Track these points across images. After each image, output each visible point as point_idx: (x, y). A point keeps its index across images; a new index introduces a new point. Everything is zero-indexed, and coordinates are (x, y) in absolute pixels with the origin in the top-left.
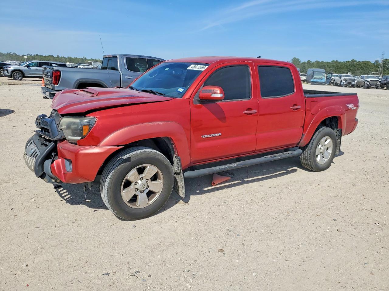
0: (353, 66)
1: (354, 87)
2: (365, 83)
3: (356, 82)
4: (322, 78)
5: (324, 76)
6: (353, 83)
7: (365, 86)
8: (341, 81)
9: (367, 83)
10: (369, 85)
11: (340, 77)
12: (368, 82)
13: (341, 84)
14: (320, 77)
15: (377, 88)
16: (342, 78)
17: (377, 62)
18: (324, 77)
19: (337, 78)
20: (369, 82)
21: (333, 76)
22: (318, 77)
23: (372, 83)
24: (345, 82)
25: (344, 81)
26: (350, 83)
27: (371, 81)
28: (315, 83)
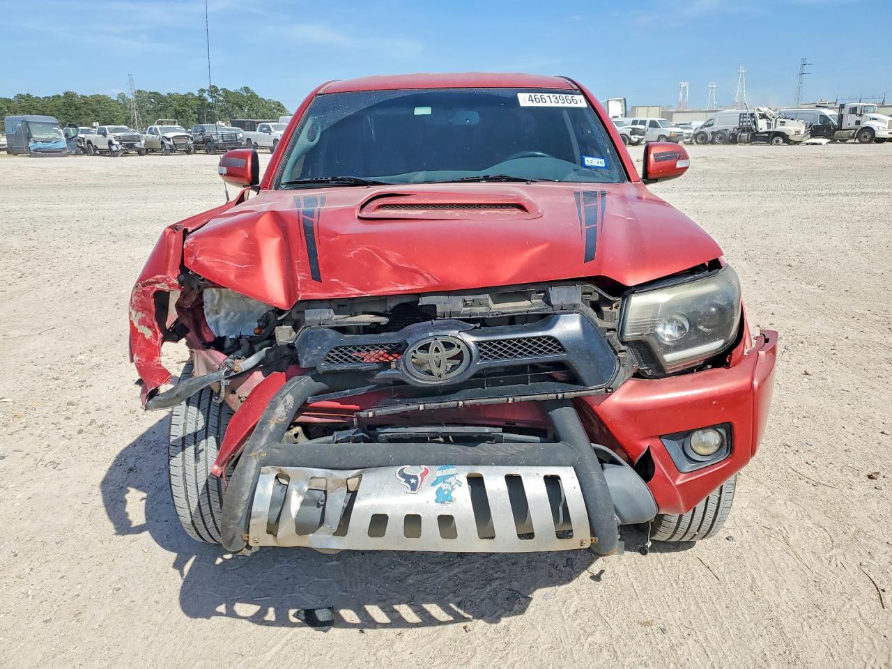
0: (74, 108)
1: (143, 155)
2: (162, 143)
3: (143, 142)
4: (55, 138)
5: (60, 133)
6: (137, 145)
7: (166, 150)
8: (110, 143)
9: (168, 143)
10: (174, 146)
11: (105, 135)
12: (169, 139)
13: (111, 149)
14: (51, 137)
15: (188, 152)
16: (111, 136)
17: (122, 96)
18: (58, 136)
19: (94, 137)
20: (172, 140)
21: (82, 133)
22: (44, 137)
23: (178, 142)
24: (121, 144)
25: (118, 143)
26: (131, 146)
27: (174, 137)
28: (43, 152)
